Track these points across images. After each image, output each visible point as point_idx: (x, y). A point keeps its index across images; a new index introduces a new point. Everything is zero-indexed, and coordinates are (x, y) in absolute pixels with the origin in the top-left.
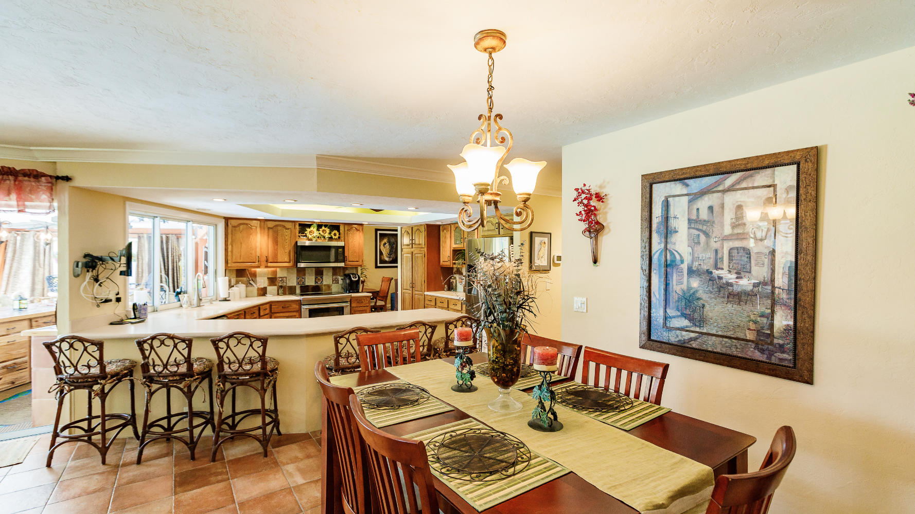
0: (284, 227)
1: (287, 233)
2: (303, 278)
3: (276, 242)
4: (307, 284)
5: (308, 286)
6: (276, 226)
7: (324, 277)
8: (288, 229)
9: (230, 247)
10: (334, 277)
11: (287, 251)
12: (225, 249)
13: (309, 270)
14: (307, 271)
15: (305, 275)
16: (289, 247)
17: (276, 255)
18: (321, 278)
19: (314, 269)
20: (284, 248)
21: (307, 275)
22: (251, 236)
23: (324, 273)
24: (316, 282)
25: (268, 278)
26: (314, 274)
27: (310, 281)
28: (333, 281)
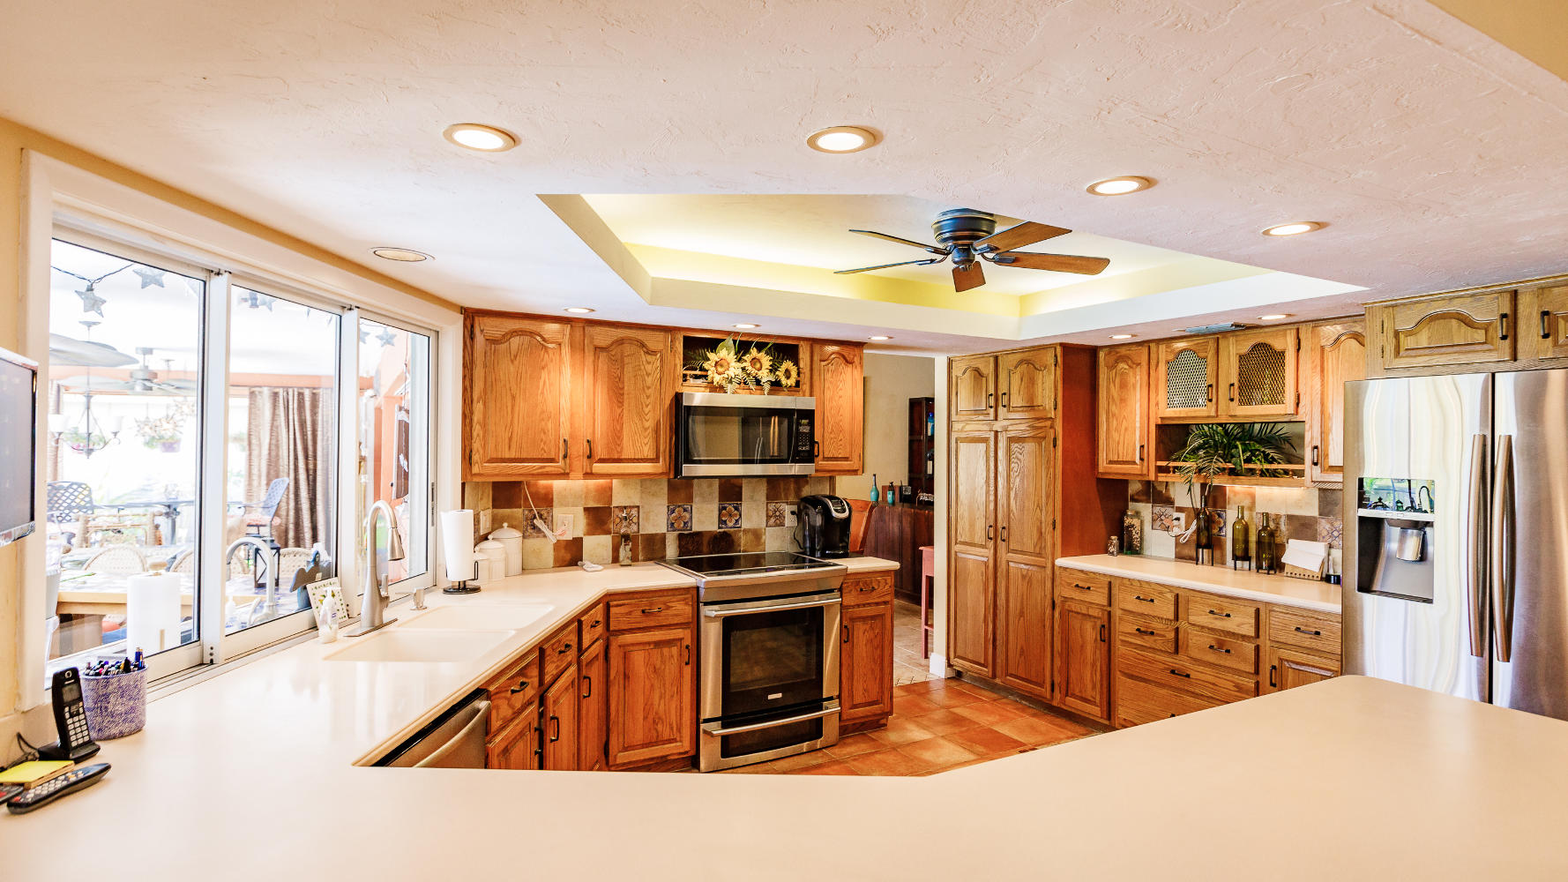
0: (643, 345)
1: (652, 365)
2: (685, 510)
3: (617, 393)
4: (696, 528)
5: (699, 534)
6: (620, 342)
7: (744, 508)
8: (654, 353)
9: (478, 408)
10: (772, 507)
11: (650, 424)
12: (464, 416)
13: (705, 483)
14: (695, 488)
15: (690, 499)
16: (656, 412)
17: (616, 436)
18: (736, 509)
19: (717, 482)
20: (641, 415)
21: (696, 499)
22: (544, 374)
23: (745, 493)
24: (722, 522)
25: (586, 509)
26: (717, 499)
27: (705, 518)
28: (768, 517)
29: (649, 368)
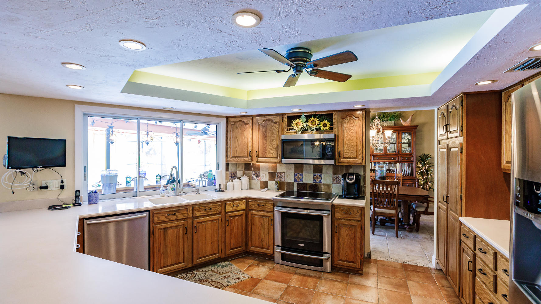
0: (272, 121)
1: (275, 127)
2: (300, 175)
3: (265, 137)
4: (305, 181)
5: (306, 184)
6: (266, 120)
7: (323, 176)
8: (276, 123)
9: (229, 142)
10: (335, 176)
11: (275, 146)
12: (226, 144)
13: (308, 166)
14: (304, 167)
15: (302, 171)
16: (276, 143)
17: (265, 150)
18: (320, 176)
19: (312, 166)
20: (272, 143)
21: (305, 171)
22: (245, 132)
23: (324, 170)
24: (314, 180)
25: (269, 173)
26: (312, 172)
27: (308, 178)
28: (333, 180)
29: (274, 128)
